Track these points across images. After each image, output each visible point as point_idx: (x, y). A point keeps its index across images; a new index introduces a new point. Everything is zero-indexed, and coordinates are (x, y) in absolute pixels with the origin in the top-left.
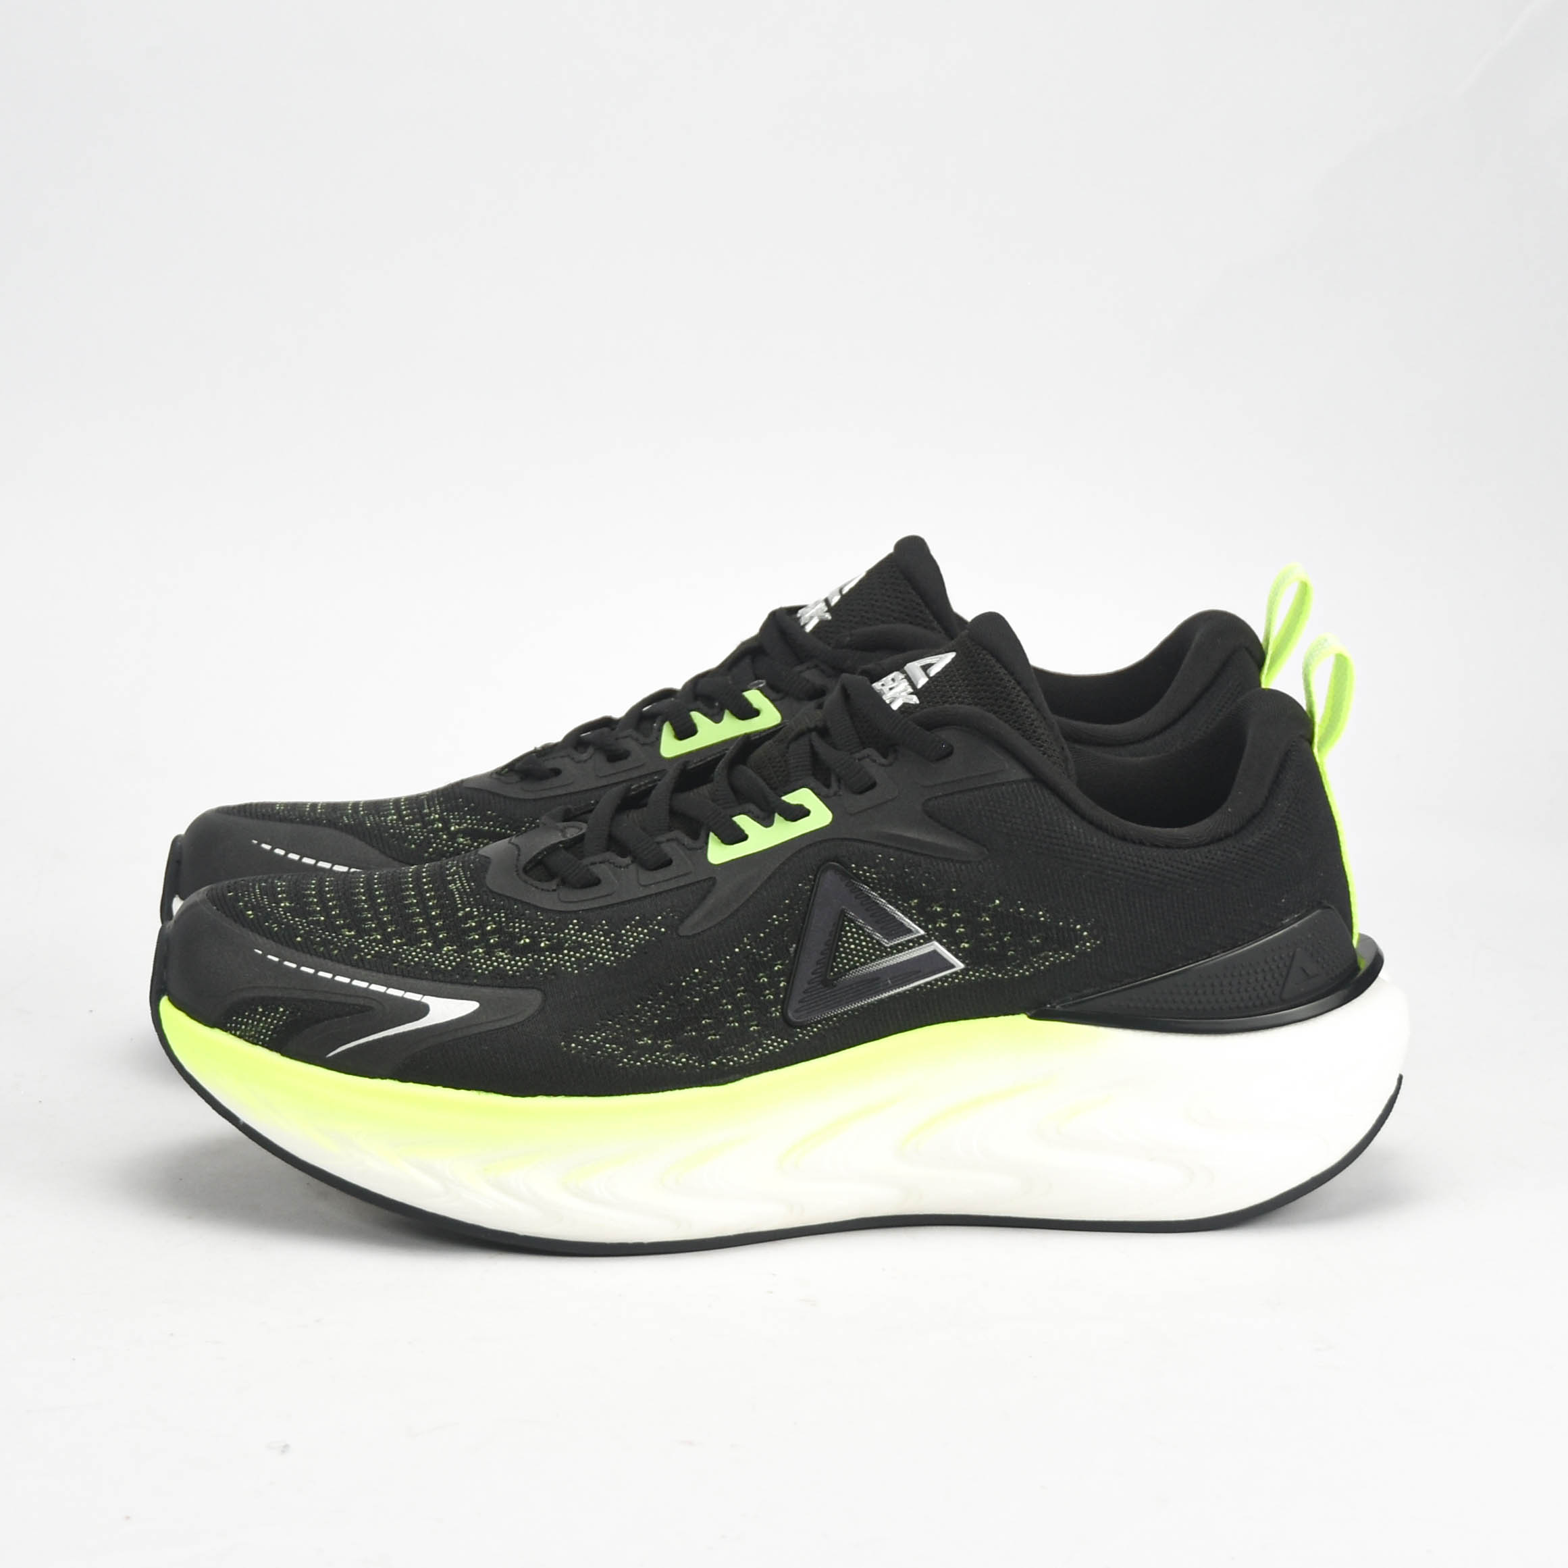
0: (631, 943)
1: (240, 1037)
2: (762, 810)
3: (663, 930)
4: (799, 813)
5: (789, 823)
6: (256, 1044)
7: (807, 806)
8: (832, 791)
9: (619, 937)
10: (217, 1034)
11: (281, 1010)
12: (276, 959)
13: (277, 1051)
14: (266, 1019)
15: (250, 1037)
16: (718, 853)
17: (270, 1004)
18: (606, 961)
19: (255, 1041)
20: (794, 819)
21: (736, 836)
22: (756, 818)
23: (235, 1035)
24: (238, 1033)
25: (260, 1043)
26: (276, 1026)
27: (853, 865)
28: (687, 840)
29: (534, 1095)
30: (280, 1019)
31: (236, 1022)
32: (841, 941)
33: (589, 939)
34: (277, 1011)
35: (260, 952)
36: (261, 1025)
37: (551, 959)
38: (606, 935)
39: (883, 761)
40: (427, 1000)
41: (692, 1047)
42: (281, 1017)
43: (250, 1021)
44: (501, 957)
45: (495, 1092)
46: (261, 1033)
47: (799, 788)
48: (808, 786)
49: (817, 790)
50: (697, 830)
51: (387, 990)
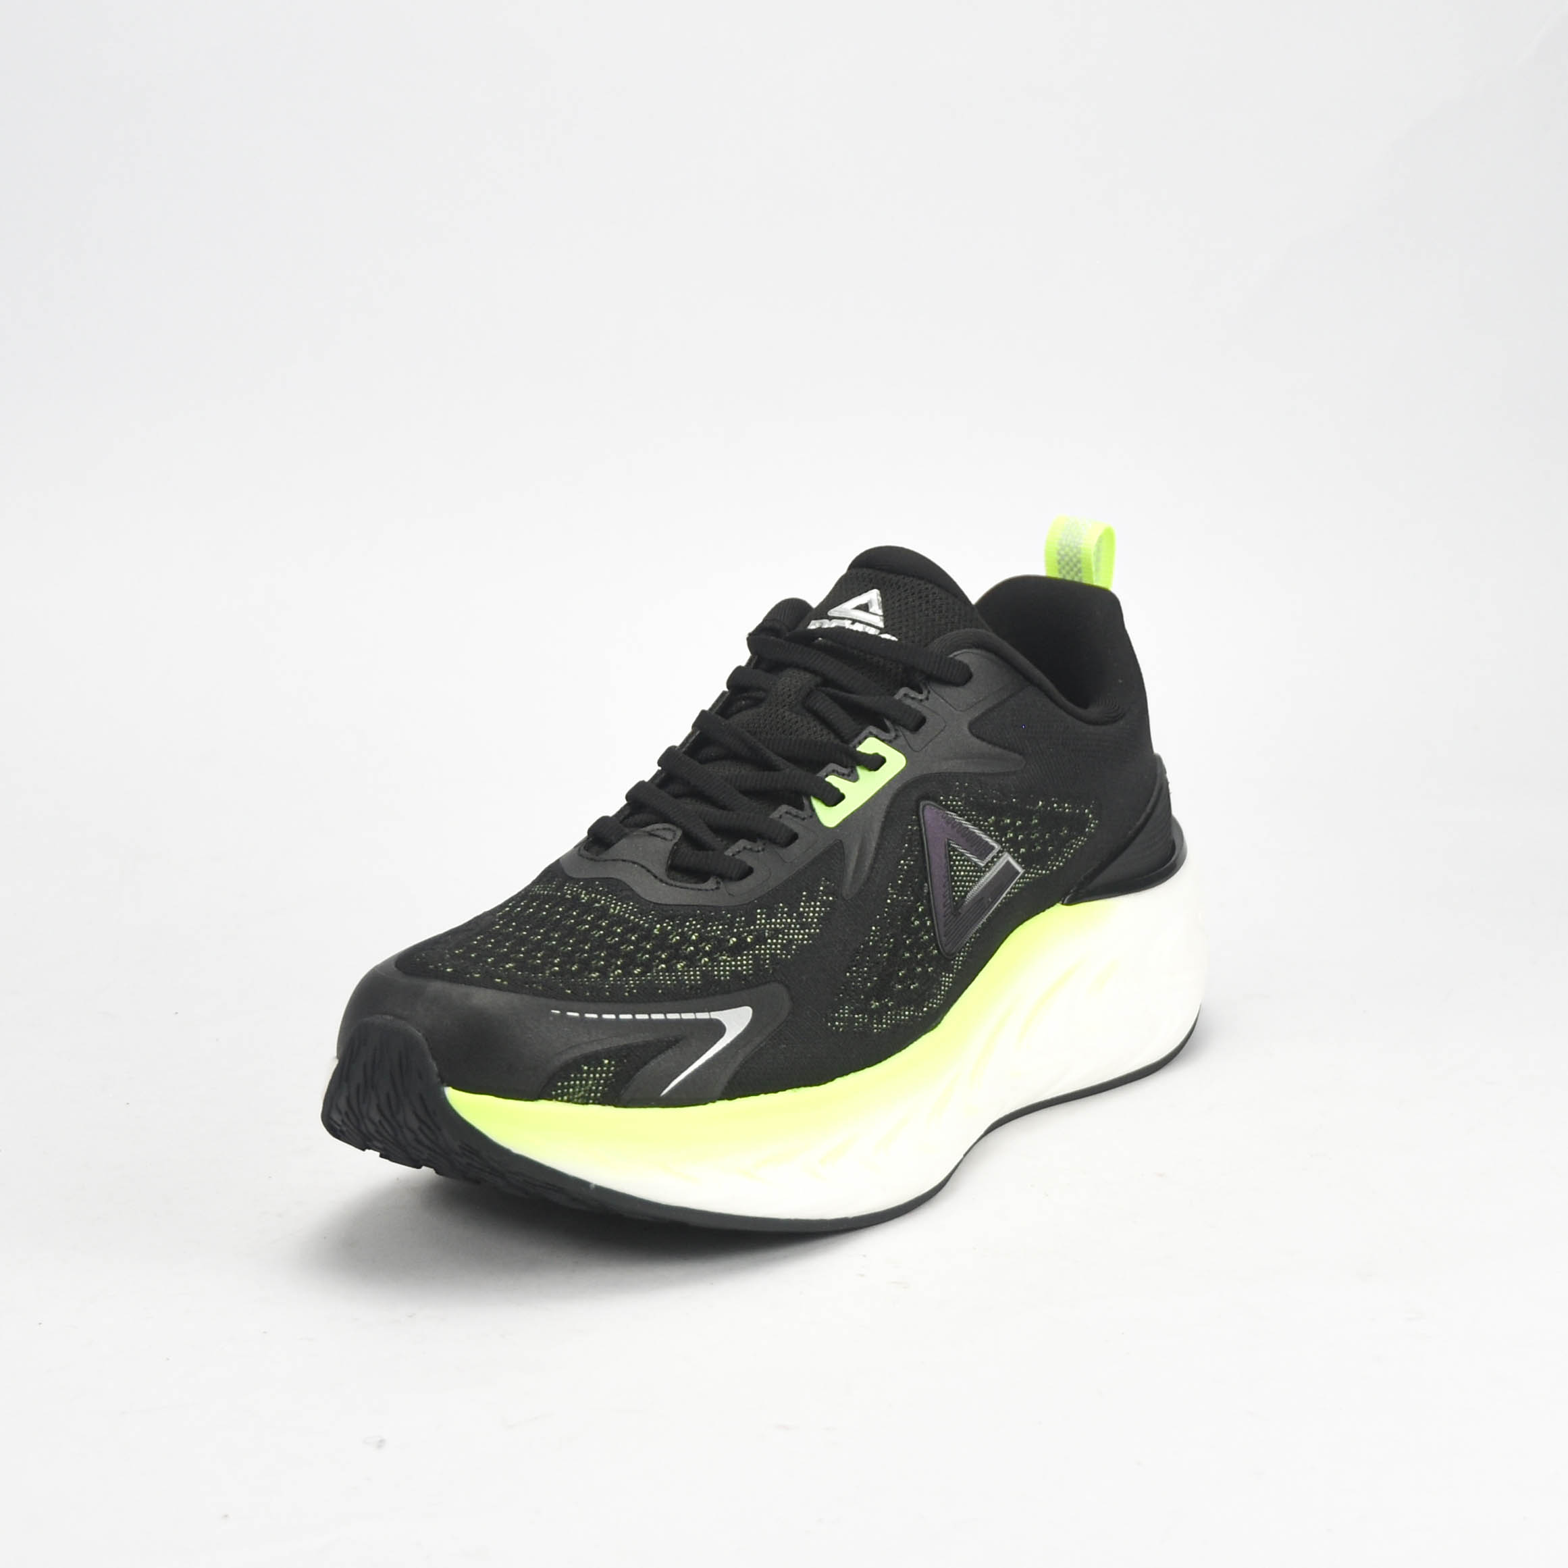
0: (812, 918)
1: (568, 1101)
2: (846, 767)
3: (831, 898)
4: (876, 762)
5: (873, 773)
6: (587, 1103)
7: (882, 754)
8: (893, 734)
9: (801, 915)
10: (543, 1105)
11: (606, 1062)
12: (576, 1014)
13: (609, 1105)
14: (594, 1075)
15: (578, 1098)
16: (830, 816)
17: (594, 1059)
18: (803, 940)
19: (585, 1101)
20: (876, 769)
21: (834, 798)
22: (842, 775)
23: (562, 1101)
24: (565, 1098)
25: (591, 1101)
26: (606, 1079)
27: (942, 798)
28: (794, 811)
29: (832, 1079)
30: (608, 1071)
31: (563, 1087)
32: (953, 871)
33: (780, 924)
34: (602, 1065)
35: (558, 1012)
36: (590, 1082)
37: (760, 950)
38: (790, 916)
39: (920, 697)
40: (715, 1015)
41: (907, 999)
42: (609, 1069)
43: (578, 1082)
44: (725, 961)
45: (805, 1086)
46: (591, 1091)
47: (866, 738)
48: (871, 734)
49: (880, 736)
50: (798, 799)
51: (681, 1016)
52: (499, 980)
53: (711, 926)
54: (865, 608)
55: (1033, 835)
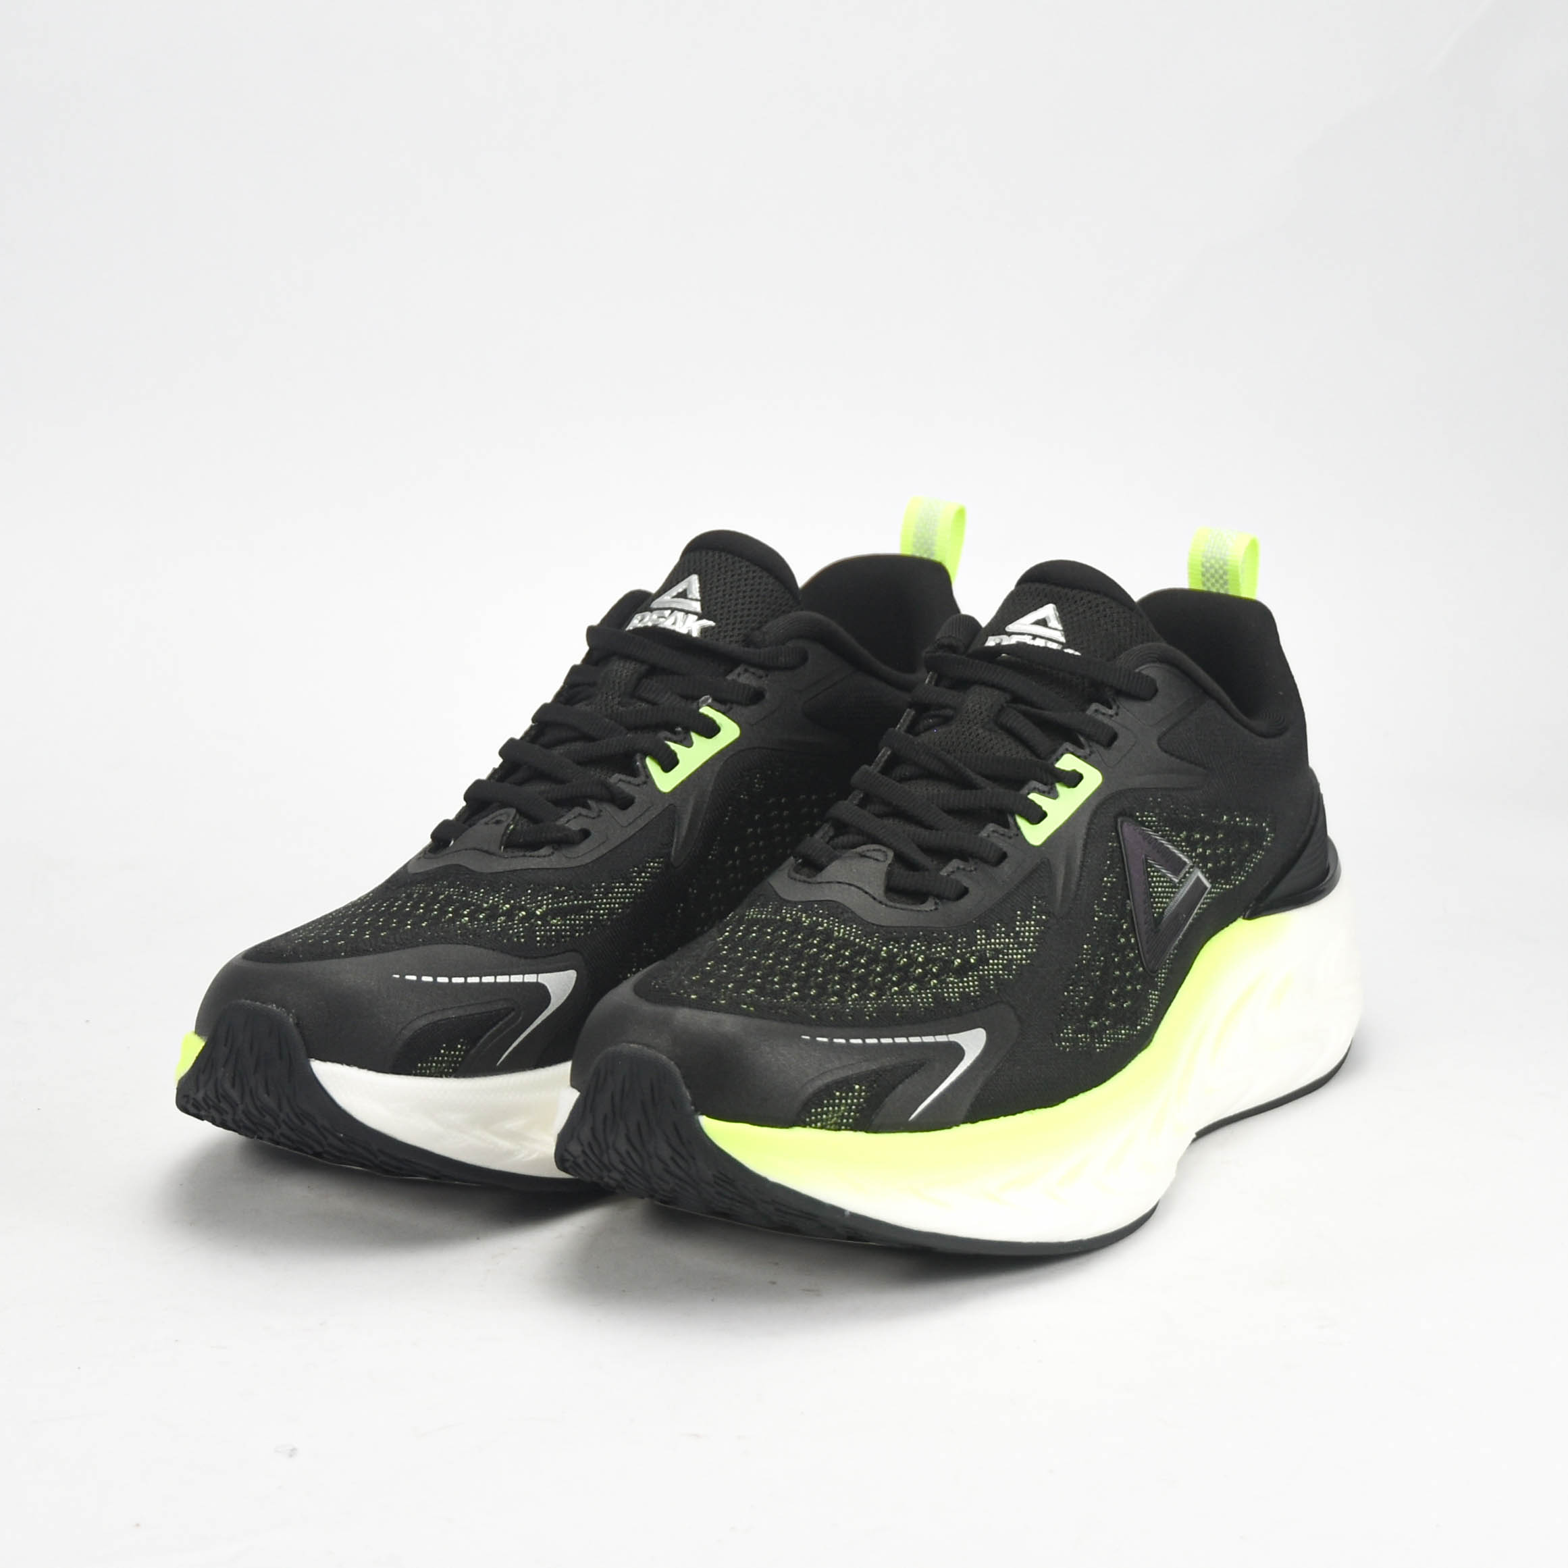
0: (1028, 937)
1: (822, 1127)
2: (1046, 784)
3: (1044, 917)
4: (1074, 779)
5: (1071, 789)
6: (840, 1129)
7: (1080, 770)
8: (1087, 751)
9: (1017, 934)
10: (797, 1131)
11: (857, 1087)
12: (825, 1040)
13: (861, 1130)
14: (846, 1101)
15: (831, 1125)
16: (1035, 834)
17: (845, 1085)
18: (1021, 959)
19: (837, 1127)
20: (1075, 785)
21: (1037, 816)
22: (1042, 793)
23: (816, 1127)
24: (819, 1124)
25: (843, 1127)
26: (857, 1105)
27: (1138, 814)
28: (1001, 830)
29: (1063, 1100)
30: (860, 1096)
31: (816, 1114)
32: (1150, 887)
33: (999, 944)
34: (853, 1090)
35: (808, 1037)
36: (843, 1108)
37: (984, 971)
38: (1008, 936)
39: (1110, 712)
40: (953, 1038)
41: (1120, 1018)
42: (860, 1095)
43: (831, 1108)
44: (952, 983)
45: (1040, 1107)
46: (843, 1117)
47: (1062, 755)
48: (1067, 751)
49: (1075, 753)
50: (1003, 817)
51: (922, 1039)
52: (745, 1007)
53: (935, 948)
54: (1043, 623)
55: (1218, 850)
